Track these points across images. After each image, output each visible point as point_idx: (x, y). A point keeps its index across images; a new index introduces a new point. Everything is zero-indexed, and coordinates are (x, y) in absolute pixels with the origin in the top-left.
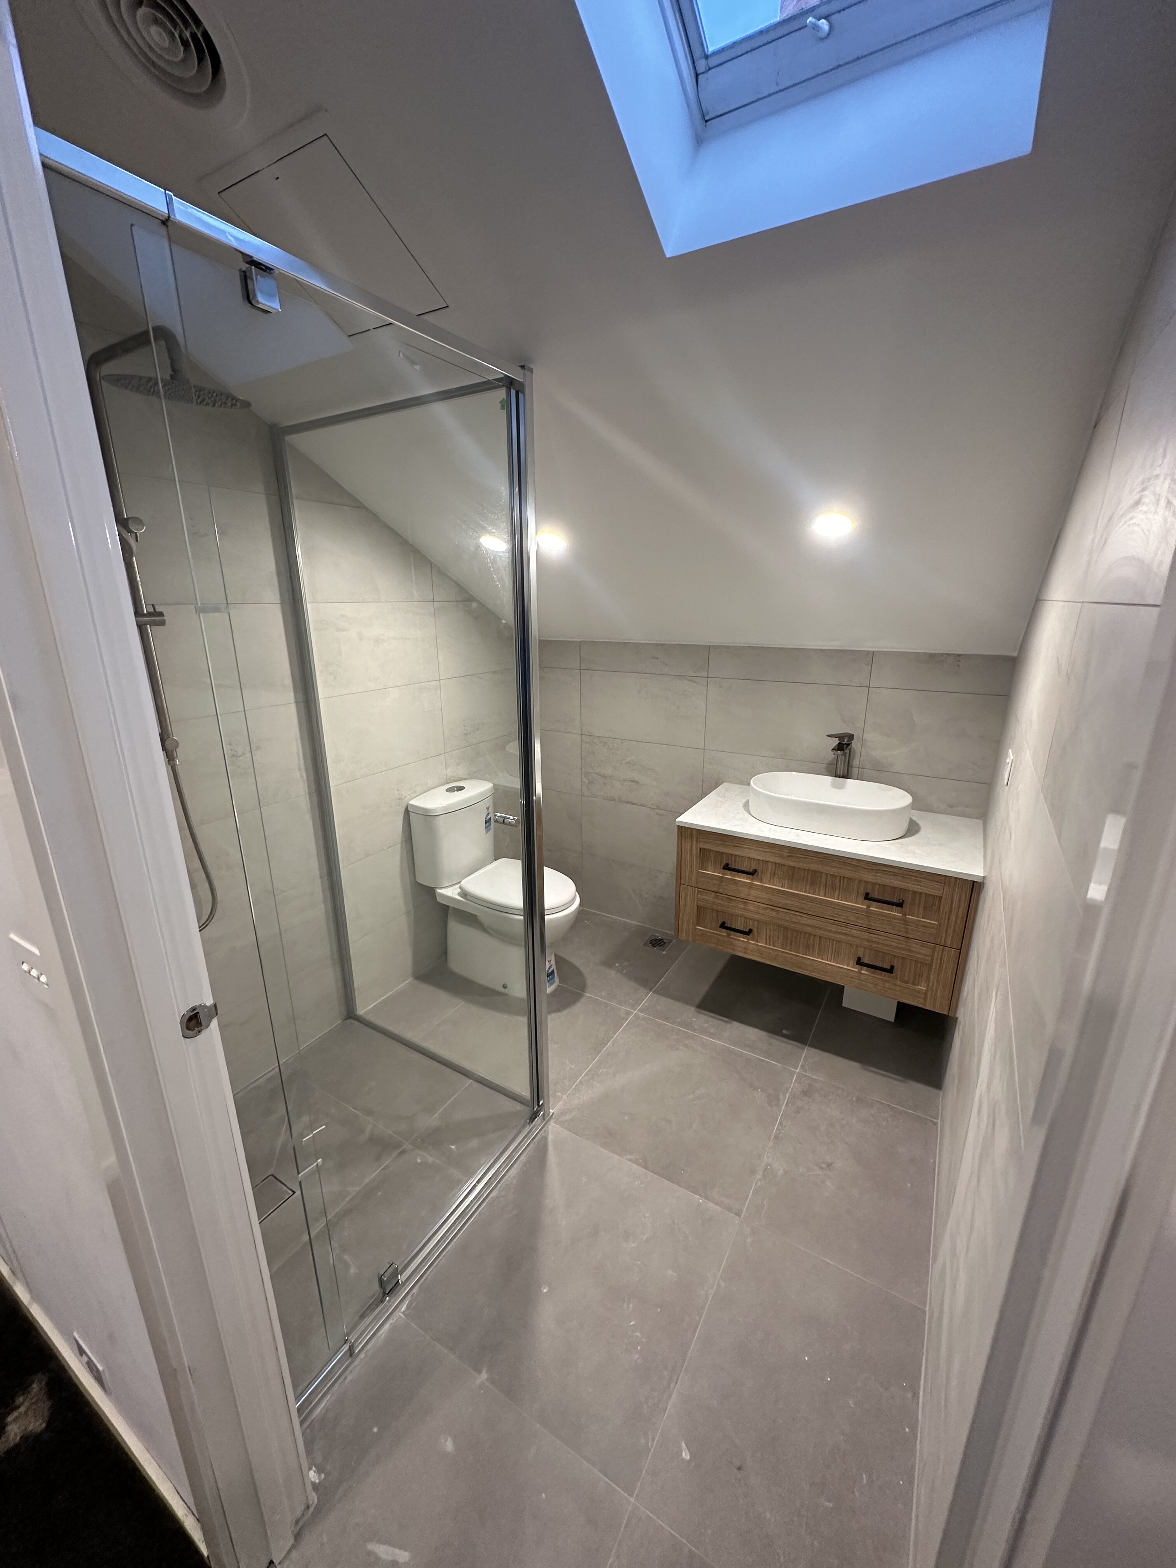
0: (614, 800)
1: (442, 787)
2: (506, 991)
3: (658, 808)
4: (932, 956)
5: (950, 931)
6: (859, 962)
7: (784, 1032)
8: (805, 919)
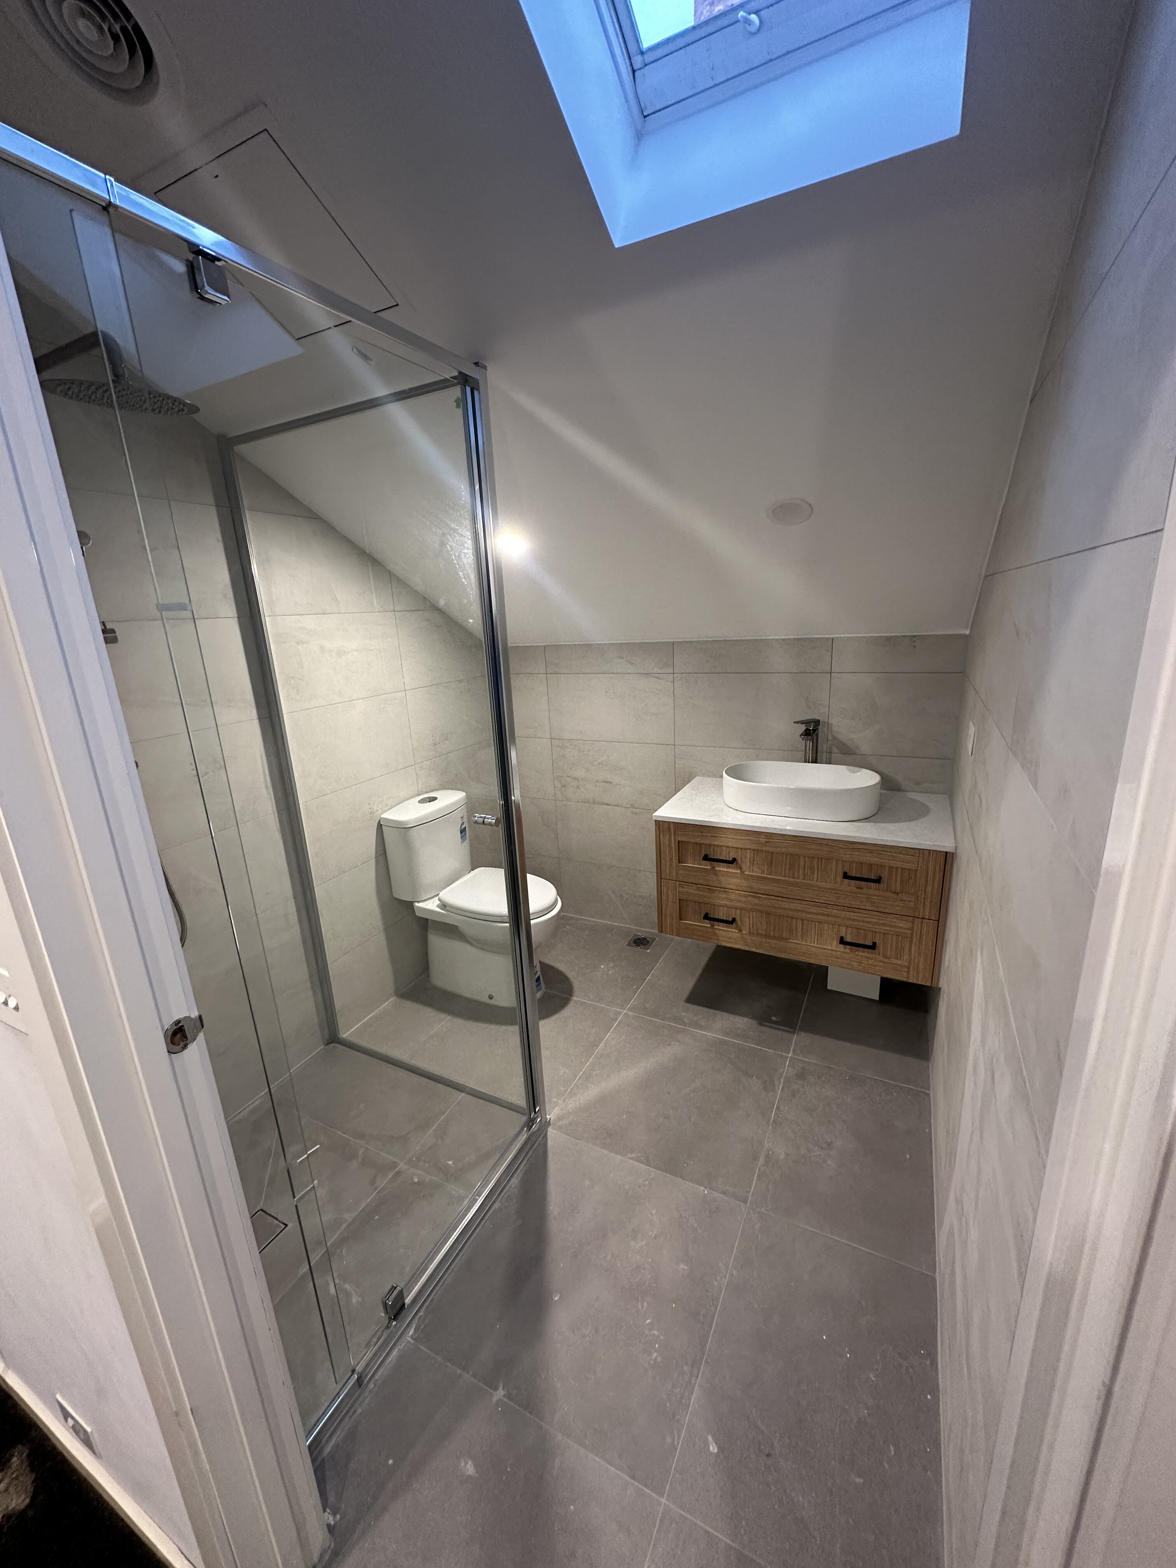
0: (589, 802)
1: (413, 799)
2: (492, 1002)
3: (633, 807)
4: (912, 929)
5: (928, 904)
6: (842, 941)
7: (774, 1018)
8: (786, 903)
